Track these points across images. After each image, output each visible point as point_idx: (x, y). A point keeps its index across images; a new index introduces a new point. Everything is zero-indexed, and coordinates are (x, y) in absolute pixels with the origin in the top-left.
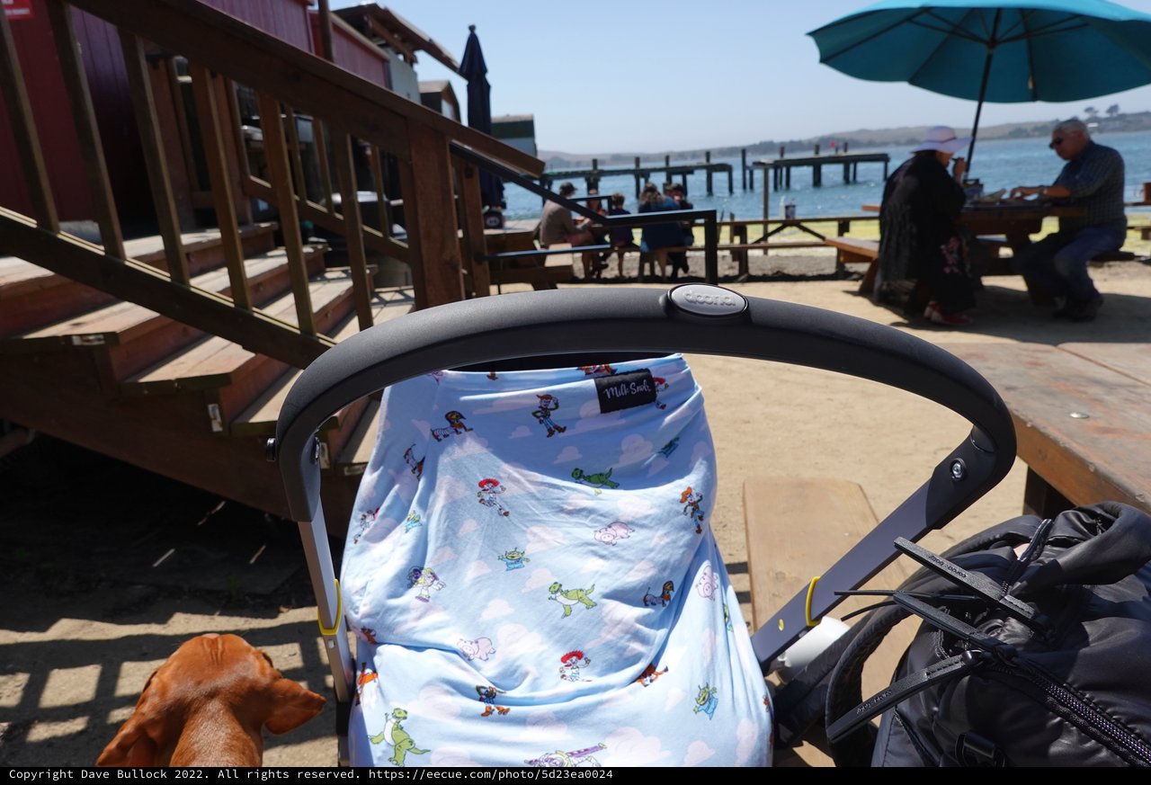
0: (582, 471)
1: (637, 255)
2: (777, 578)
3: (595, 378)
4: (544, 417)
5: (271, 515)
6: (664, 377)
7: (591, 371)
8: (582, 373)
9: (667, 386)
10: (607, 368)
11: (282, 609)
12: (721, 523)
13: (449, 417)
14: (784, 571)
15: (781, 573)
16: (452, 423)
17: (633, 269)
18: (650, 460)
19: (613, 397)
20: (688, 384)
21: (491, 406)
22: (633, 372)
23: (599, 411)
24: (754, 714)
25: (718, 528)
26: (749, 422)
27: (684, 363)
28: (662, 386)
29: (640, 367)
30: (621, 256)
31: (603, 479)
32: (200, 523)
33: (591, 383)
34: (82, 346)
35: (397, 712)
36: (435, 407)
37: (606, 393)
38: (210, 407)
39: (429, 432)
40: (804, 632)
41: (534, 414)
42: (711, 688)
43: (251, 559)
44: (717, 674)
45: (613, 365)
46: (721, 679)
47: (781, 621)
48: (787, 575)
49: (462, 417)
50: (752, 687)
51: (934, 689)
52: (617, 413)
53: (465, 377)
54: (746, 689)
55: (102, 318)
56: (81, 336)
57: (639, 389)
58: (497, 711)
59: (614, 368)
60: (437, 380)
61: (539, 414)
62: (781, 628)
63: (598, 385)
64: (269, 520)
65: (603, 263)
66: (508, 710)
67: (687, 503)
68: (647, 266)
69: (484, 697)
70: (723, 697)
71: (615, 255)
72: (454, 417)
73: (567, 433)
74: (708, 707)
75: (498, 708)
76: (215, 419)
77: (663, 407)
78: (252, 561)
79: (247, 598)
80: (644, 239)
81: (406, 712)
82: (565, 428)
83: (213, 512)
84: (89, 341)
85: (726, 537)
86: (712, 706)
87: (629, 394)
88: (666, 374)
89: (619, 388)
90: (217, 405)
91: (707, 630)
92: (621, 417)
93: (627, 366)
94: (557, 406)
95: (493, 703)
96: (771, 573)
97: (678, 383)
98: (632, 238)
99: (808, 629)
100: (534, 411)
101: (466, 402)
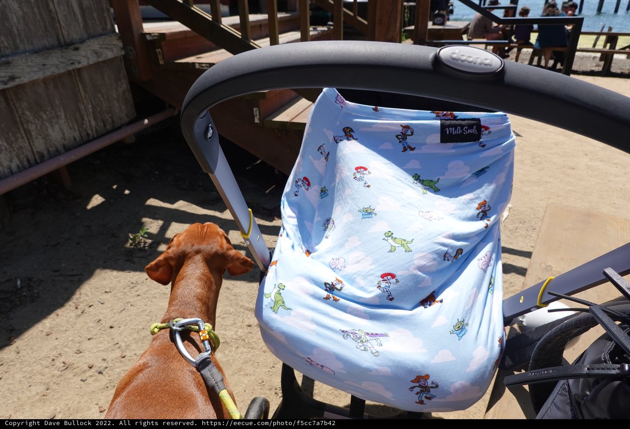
0: (419, 176)
1: (531, 50)
2: (546, 269)
3: (441, 120)
4: (403, 139)
5: (278, 171)
6: (489, 126)
7: (440, 115)
8: (434, 115)
9: (490, 132)
10: (451, 114)
11: (276, 218)
12: (533, 226)
13: (344, 130)
14: (553, 266)
15: (550, 266)
16: (346, 134)
17: (526, 60)
18: (466, 178)
19: (451, 134)
20: (506, 132)
21: (371, 127)
22: (469, 119)
23: (440, 141)
24: (489, 345)
25: (529, 229)
26: (574, 169)
27: (507, 118)
28: (487, 132)
29: (474, 117)
30: (519, 51)
31: (431, 184)
32: (248, 168)
33: (438, 122)
34: (199, 69)
35: (280, 285)
36: (338, 123)
37: (446, 130)
38: (255, 109)
39: (332, 138)
40: (534, 309)
41: (397, 136)
42: (465, 323)
43: (267, 191)
44: (472, 316)
45: (456, 113)
46: (474, 319)
47: (522, 297)
48: (554, 268)
49: (353, 131)
50: (494, 330)
51: (591, 380)
52: (451, 145)
53: (359, 107)
54: (489, 329)
55: (211, 56)
56: (200, 64)
57: (470, 131)
58: (332, 298)
59: (456, 115)
60: (342, 107)
61: (400, 137)
62: (521, 301)
63: (442, 125)
64: (277, 173)
65: (506, 54)
66: (339, 300)
67: (481, 210)
68: (536, 58)
69: (328, 289)
70: (472, 329)
71: (515, 50)
72: (348, 130)
73: (415, 152)
74: (460, 333)
75: (333, 297)
76: (256, 116)
77: (483, 146)
78: (267, 192)
79: (261, 209)
80: (538, 40)
81: (284, 286)
82: (415, 148)
83: (255, 164)
84: (202, 67)
85: (533, 236)
86: (463, 333)
87: (462, 133)
88: (491, 124)
89: (456, 129)
90: (258, 109)
91: (475, 289)
92: (453, 148)
93: (466, 115)
94: (412, 133)
95: (332, 294)
96: (543, 265)
97: (499, 131)
98: (529, 38)
99: (538, 307)
100: (397, 135)
101: (356, 122)
